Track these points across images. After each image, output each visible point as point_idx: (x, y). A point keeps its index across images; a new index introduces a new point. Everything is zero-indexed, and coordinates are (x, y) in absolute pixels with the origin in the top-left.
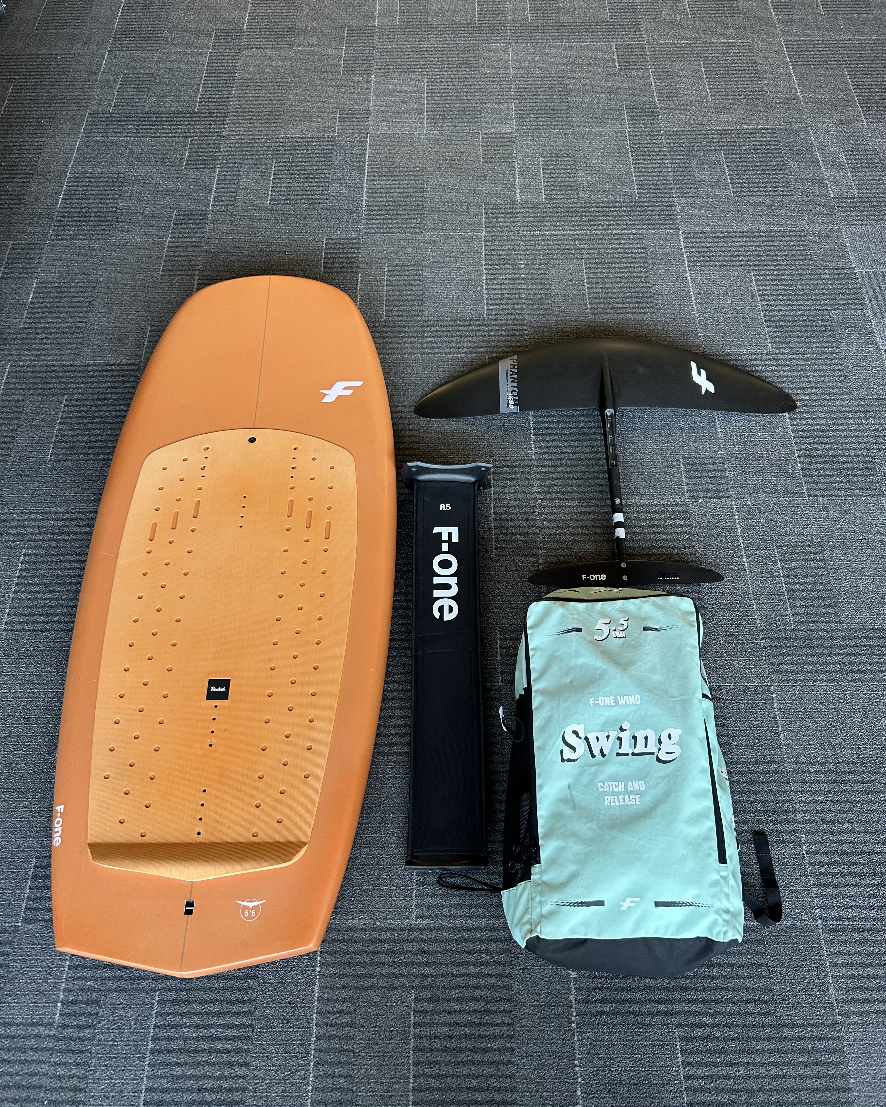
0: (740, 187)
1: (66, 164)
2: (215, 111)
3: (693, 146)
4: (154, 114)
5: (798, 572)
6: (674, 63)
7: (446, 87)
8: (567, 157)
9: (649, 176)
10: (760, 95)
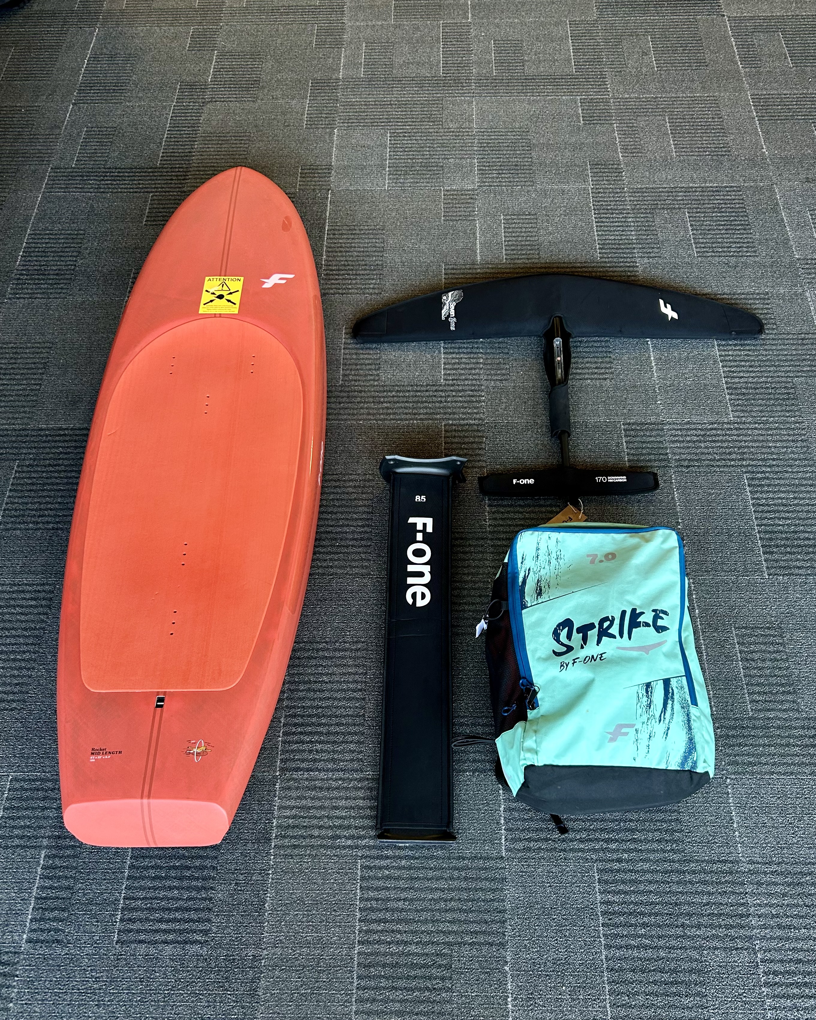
0: (703, 248)
1: (27, 220)
2: (177, 166)
3: (657, 204)
4: (116, 168)
5: (756, 656)
6: (639, 118)
7: (409, 142)
8: (529, 214)
9: (611, 235)
10: (725, 151)
